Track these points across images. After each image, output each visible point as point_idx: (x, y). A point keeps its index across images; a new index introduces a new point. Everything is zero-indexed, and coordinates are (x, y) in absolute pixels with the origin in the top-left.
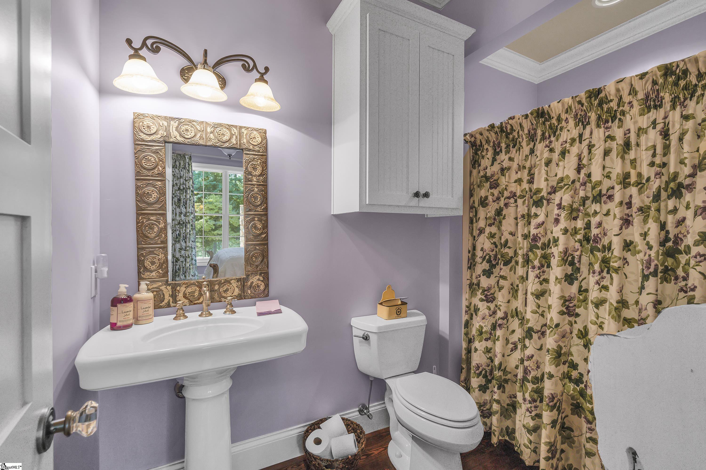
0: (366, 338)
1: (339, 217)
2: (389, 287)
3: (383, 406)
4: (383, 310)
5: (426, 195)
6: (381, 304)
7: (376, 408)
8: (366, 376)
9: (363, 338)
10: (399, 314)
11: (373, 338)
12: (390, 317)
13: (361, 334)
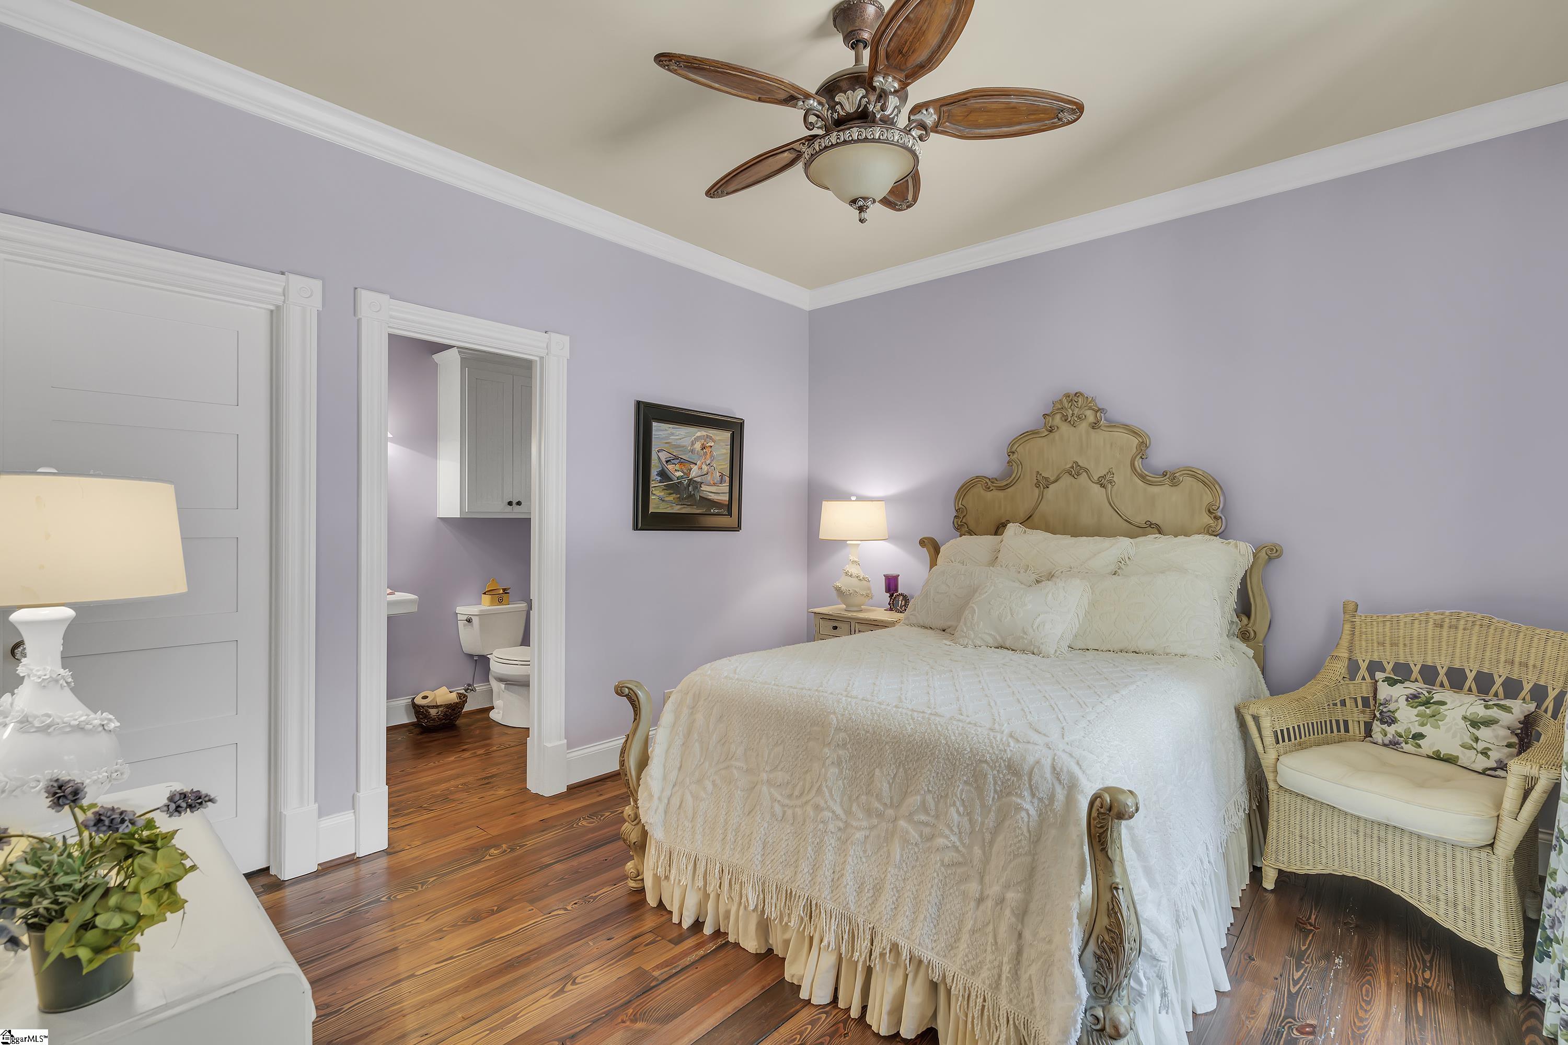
0: (469, 621)
1: (444, 520)
2: (493, 580)
3: (489, 686)
4: (486, 599)
5: (519, 503)
6: (485, 593)
7: (481, 688)
8: (471, 656)
9: (466, 620)
10: (500, 601)
11: (475, 620)
12: (492, 604)
13: (465, 617)
